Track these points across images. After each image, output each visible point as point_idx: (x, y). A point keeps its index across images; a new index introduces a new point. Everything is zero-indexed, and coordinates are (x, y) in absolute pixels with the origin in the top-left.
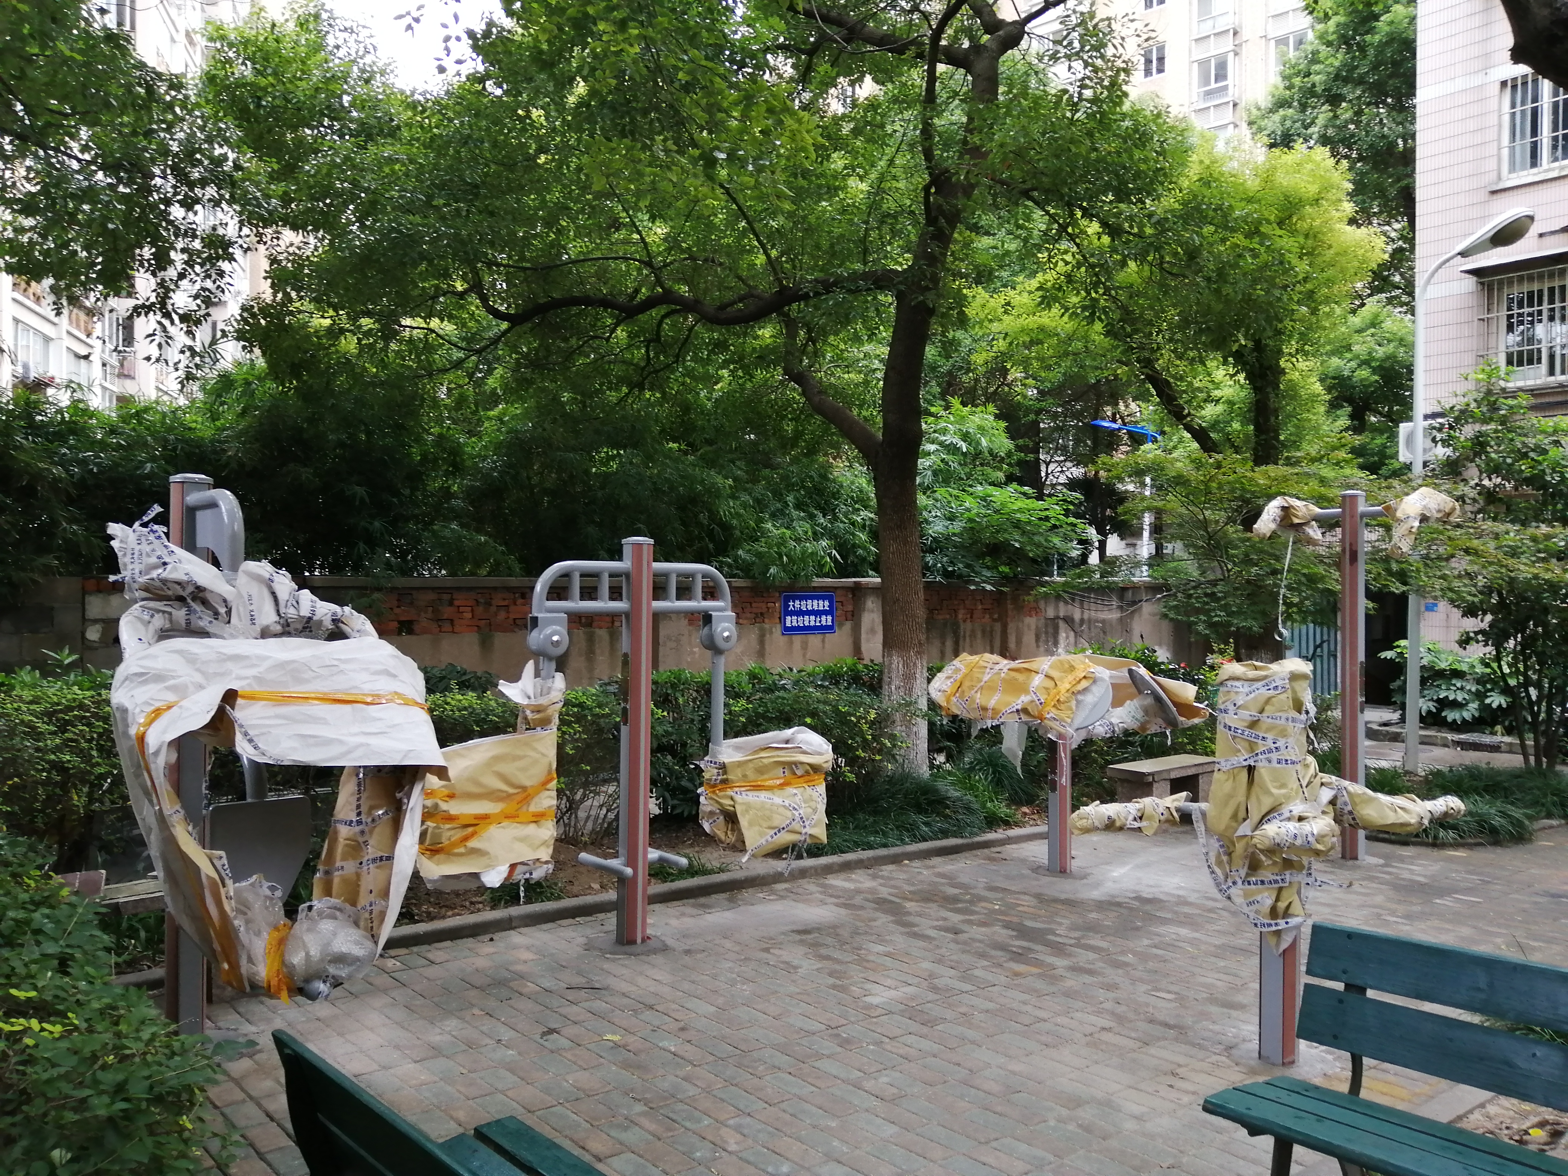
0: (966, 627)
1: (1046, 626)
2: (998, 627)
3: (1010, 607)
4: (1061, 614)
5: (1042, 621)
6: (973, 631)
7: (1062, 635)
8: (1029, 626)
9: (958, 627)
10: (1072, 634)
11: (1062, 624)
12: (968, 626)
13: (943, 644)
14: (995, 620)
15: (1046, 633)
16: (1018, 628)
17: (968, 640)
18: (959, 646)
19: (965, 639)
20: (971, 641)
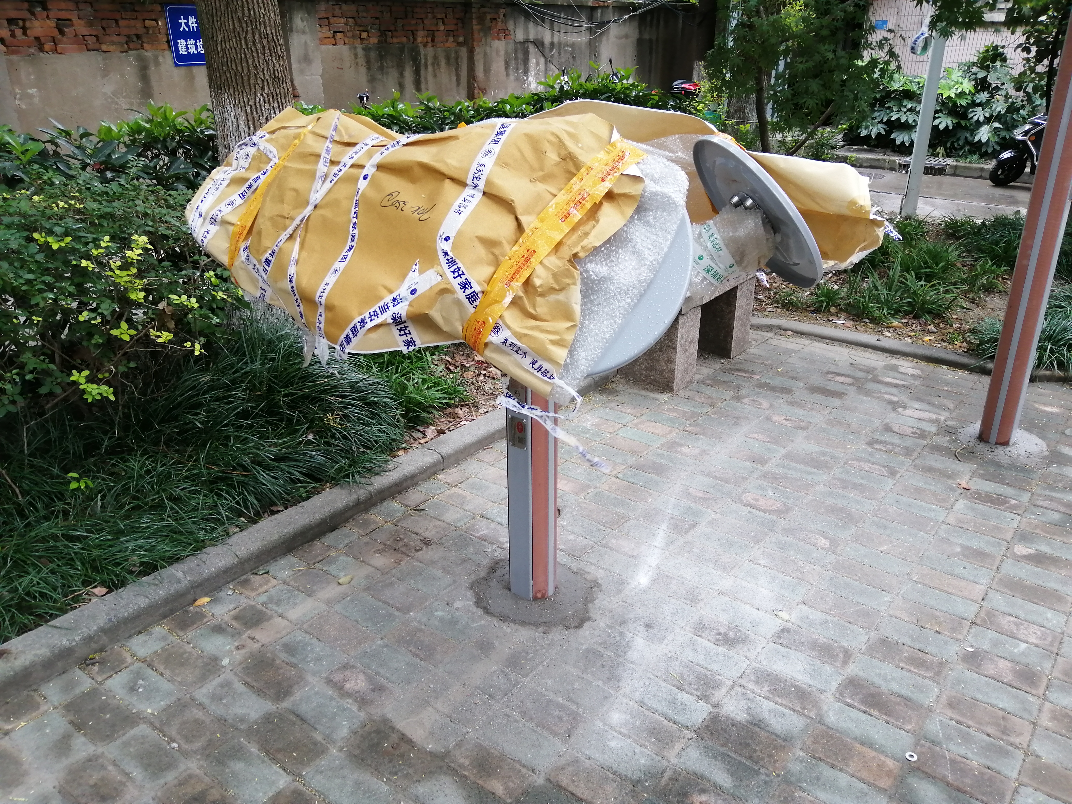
0: (427, 53)
1: (516, 51)
2: (464, 52)
3: (476, 27)
4: (531, 37)
5: (511, 46)
6: (435, 57)
7: (533, 61)
8: (498, 52)
9: (418, 53)
10: (542, 60)
11: (532, 49)
12: (430, 51)
13: (401, 74)
14: (459, 44)
15: (516, 59)
16: (485, 54)
17: (430, 69)
18: (420, 77)
19: (426, 68)
20: (434, 70)
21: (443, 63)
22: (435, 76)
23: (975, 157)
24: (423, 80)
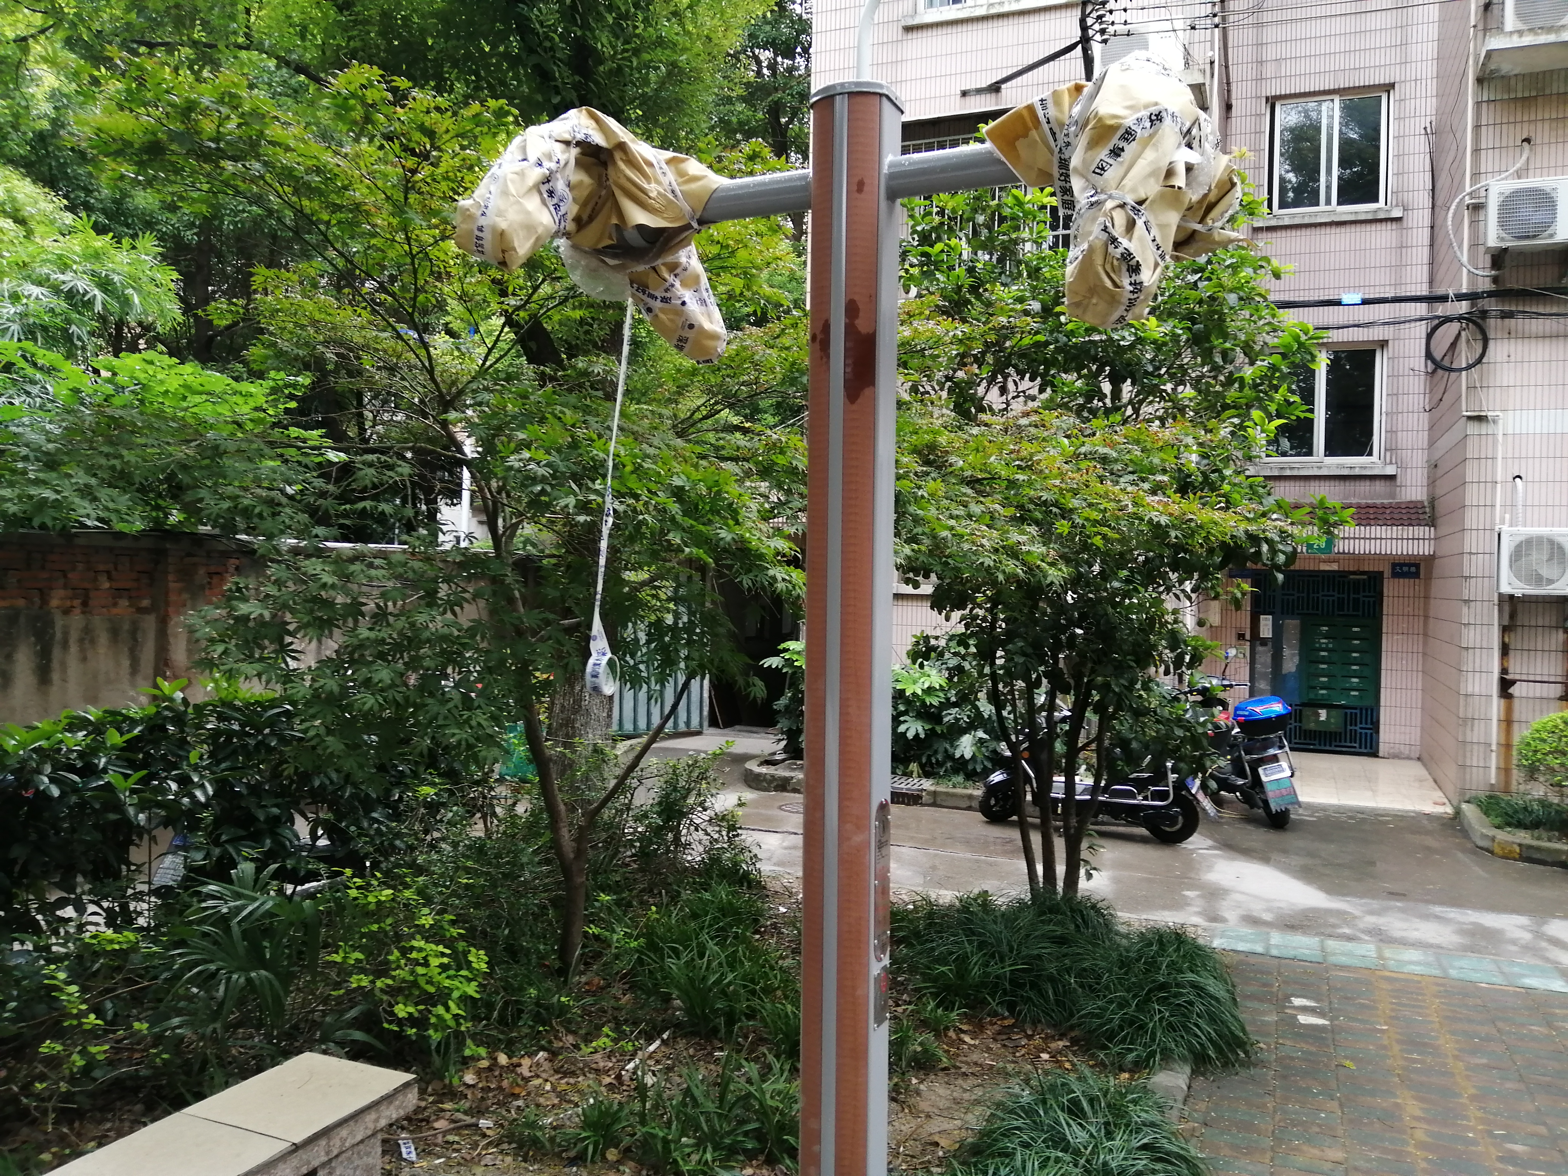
0: (69, 623)
2: (150, 622)
6: (87, 631)
9: (49, 624)
12: (76, 620)
17: (74, 649)
18: (49, 661)
19: (65, 645)
20: (82, 650)
21: (103, 639)
22: (84, 659)
23: (960, 779)
24: (55, 664)
